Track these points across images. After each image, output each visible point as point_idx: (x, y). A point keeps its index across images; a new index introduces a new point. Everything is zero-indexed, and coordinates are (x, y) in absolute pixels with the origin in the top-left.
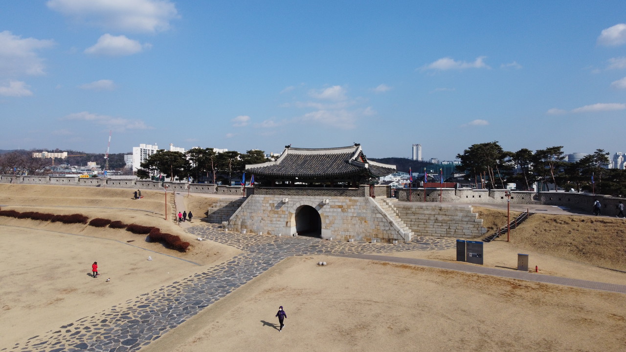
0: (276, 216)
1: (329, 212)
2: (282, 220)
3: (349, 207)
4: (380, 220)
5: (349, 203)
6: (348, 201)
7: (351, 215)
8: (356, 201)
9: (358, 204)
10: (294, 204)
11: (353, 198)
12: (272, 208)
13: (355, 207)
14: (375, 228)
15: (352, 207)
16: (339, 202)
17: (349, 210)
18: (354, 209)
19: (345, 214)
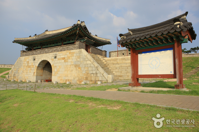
0: (29, 69)
1: (57, 63)
2: (32, 71)
3: (69, 58)
4: (90, 66)
5: (69, 55)
6: (68, 53)
7: (69, 64)
8: (73, 53)
9: (75, 55)
10: (38, 60)
11: (72, 51)
12: (27, 64)
13: (73, 58)
14: (86, 72)
15: (71, 58)
16: (63, 55)
17: (69, 60)
18: (72, 59)
19: (67, 63)
